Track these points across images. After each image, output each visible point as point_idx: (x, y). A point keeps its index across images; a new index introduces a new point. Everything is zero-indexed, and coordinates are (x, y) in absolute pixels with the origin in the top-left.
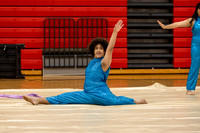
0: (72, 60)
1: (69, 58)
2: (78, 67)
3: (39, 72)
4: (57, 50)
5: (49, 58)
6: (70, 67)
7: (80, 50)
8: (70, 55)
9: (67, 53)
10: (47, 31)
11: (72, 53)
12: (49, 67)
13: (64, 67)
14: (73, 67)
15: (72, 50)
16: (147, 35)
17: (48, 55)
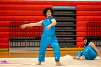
0: (24, 43)
1: (23, 42)
2: (27, 47)
3: (7, 49)
4: (16, 38)
5: (12, 42)
6: (23, 47)
7: (28, 38)
8: (23, 40)
9: (22, 40)
10: (11, 28)
11: (24, 40)
12: (12, 47)
13: (20, 47)
14: (25, 47)
15: (24, 38)
16: (63, 30)
17: (12, 40)
